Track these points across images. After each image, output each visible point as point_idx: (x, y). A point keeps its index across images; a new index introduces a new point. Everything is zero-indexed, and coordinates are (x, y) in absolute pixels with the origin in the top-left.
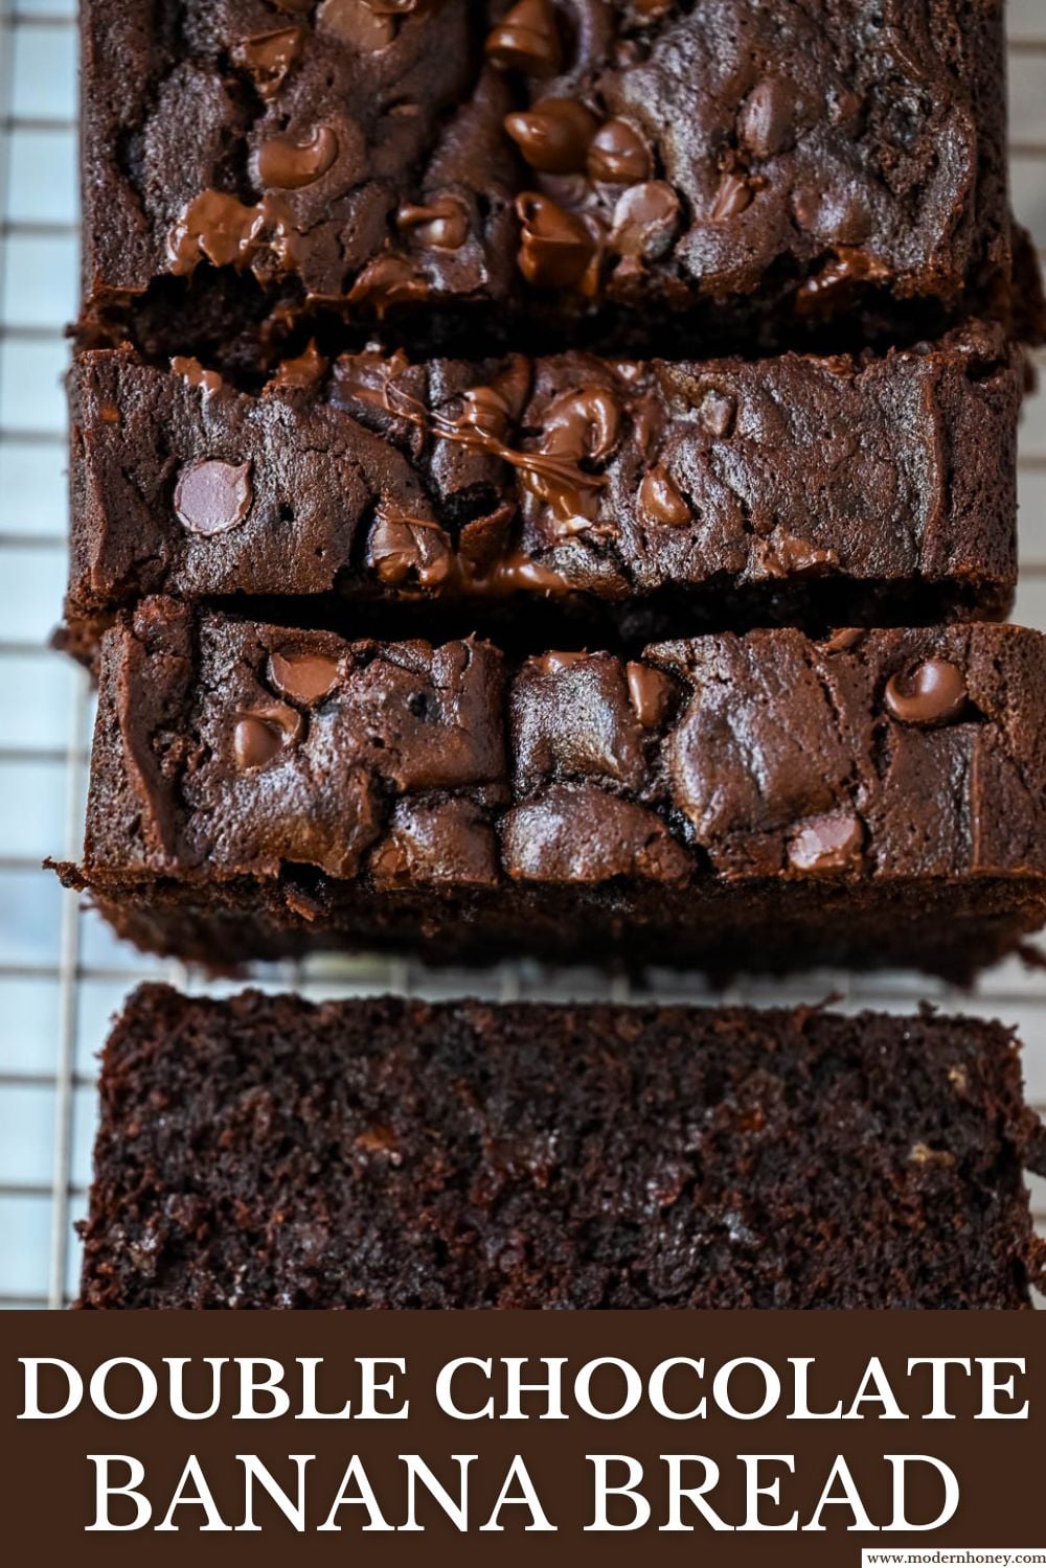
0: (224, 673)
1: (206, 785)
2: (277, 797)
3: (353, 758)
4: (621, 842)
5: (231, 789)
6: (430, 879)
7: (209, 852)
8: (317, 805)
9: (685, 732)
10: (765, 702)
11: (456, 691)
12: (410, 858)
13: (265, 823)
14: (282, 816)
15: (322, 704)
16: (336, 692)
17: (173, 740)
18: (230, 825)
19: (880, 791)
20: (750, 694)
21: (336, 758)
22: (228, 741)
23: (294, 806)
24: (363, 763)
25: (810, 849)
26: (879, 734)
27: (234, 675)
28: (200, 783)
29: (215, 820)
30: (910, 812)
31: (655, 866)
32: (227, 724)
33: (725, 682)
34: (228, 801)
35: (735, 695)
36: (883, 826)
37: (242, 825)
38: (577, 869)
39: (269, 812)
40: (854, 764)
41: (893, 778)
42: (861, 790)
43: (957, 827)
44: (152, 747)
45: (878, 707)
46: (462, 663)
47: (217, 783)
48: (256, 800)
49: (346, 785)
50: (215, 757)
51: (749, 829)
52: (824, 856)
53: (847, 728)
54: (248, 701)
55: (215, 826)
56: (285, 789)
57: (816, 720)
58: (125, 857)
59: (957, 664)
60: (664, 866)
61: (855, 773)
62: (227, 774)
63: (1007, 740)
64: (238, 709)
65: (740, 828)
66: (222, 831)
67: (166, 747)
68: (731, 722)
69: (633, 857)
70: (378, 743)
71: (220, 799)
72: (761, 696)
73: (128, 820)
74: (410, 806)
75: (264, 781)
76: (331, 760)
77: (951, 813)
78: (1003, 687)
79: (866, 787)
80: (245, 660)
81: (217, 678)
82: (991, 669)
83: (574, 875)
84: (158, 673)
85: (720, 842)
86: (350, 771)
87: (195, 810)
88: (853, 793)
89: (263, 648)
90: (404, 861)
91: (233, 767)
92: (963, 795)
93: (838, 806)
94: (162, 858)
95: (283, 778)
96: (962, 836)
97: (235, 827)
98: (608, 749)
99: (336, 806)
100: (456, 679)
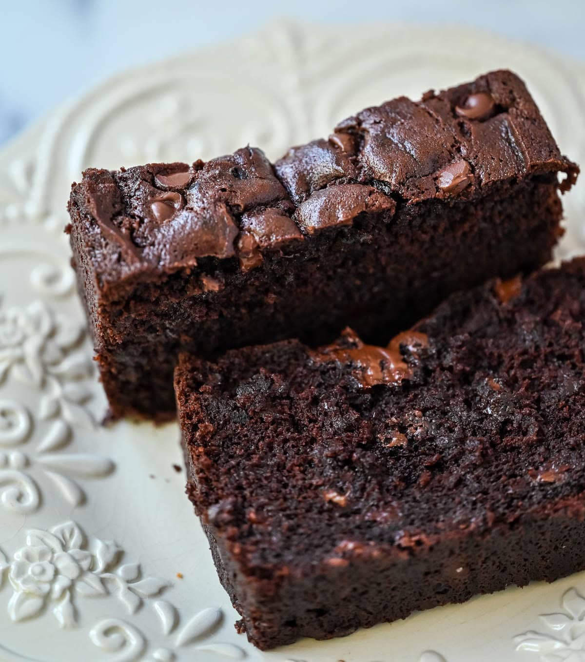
0: (136, 186)
1: (146, 232)
2: (183, 227)
3: (214, 198)
4: (357, 197)
5: (159, 231)
6: (270, 245)
7: (159, 261)
8: (205, 223)
9: (368, 147)
10: (402, 124)
11: (251, 164)
12: (257, 238)
13: (182, 240)
14: (189, 233)
15: (189, 186)
16: (193, 180)
17: (123, 219)
18: (165, 246)
19: (471, 146)
20: (394, 123)
21: (205, 201)
22: (150, 212)
23: (194, 227)
24: (219, 200)
25: (447, 180)
26: (461, 125)
27: (141, 186)
28: (143, 233)
29: (157, 246)
30: (489, 152)
31: (377, 203)
32: (146, 205)
33: (379, 122)
34: (159, 236)
35: (387, 125)
36: (478, 161)
37: (171, 244)
38: (341, 216)
39: (182, 234)
40: (454, 138)
41: (475, 139)
42: (462, 148)
43: (513, 152)
44: (114, 224)
45: (456, 116)
46: (248, 154)
47: (151, 230)
48: (174, 231)
49: (215, 211)
50: (146, 220)
51: (416, 177)
52: (455, 179)
53: (445, 125)
54: (153, 194)
55: (158, 249)
56: (186, 222)
57: (430, 125)
58: (119, 273)
59: (484, 92)
60: (381, 202)
61: (456, 142)
62: (155, 225)
63: (522, 112)
64: (149, 199)
65: (411, 177)
66: (162, 250)
67: (121, 223)
68: (389, 136)
69: (365, 202)
70: (224, 190)
71: (156, 237)
72: (399, 122)
73: (115, 257)
74: (249, 216)
75: (174, 223)
76: (203, 202)
77: (508, 148)
78: (511, 92)
79: (464, 146)
80: (144, 180)
81: (133, 190)
82: (502, 86)
83: (340, 219)
84: (105, 191)
85: (404, 185)
86: (215, 204)
87: (144, 247)
88: (459, 150)
89: (150, 173)
90: (255, 242)
91: (157, 223)
92: (510, 140)
93: (454, 158)
94: (138, 265)
95: (183, 219)
96: (517, 156)
97: (168, 246)
98: (335, 166)
99: (214, 221)
100: (249, 160)
